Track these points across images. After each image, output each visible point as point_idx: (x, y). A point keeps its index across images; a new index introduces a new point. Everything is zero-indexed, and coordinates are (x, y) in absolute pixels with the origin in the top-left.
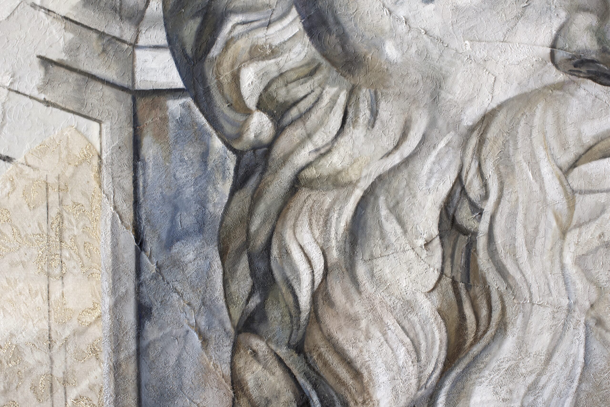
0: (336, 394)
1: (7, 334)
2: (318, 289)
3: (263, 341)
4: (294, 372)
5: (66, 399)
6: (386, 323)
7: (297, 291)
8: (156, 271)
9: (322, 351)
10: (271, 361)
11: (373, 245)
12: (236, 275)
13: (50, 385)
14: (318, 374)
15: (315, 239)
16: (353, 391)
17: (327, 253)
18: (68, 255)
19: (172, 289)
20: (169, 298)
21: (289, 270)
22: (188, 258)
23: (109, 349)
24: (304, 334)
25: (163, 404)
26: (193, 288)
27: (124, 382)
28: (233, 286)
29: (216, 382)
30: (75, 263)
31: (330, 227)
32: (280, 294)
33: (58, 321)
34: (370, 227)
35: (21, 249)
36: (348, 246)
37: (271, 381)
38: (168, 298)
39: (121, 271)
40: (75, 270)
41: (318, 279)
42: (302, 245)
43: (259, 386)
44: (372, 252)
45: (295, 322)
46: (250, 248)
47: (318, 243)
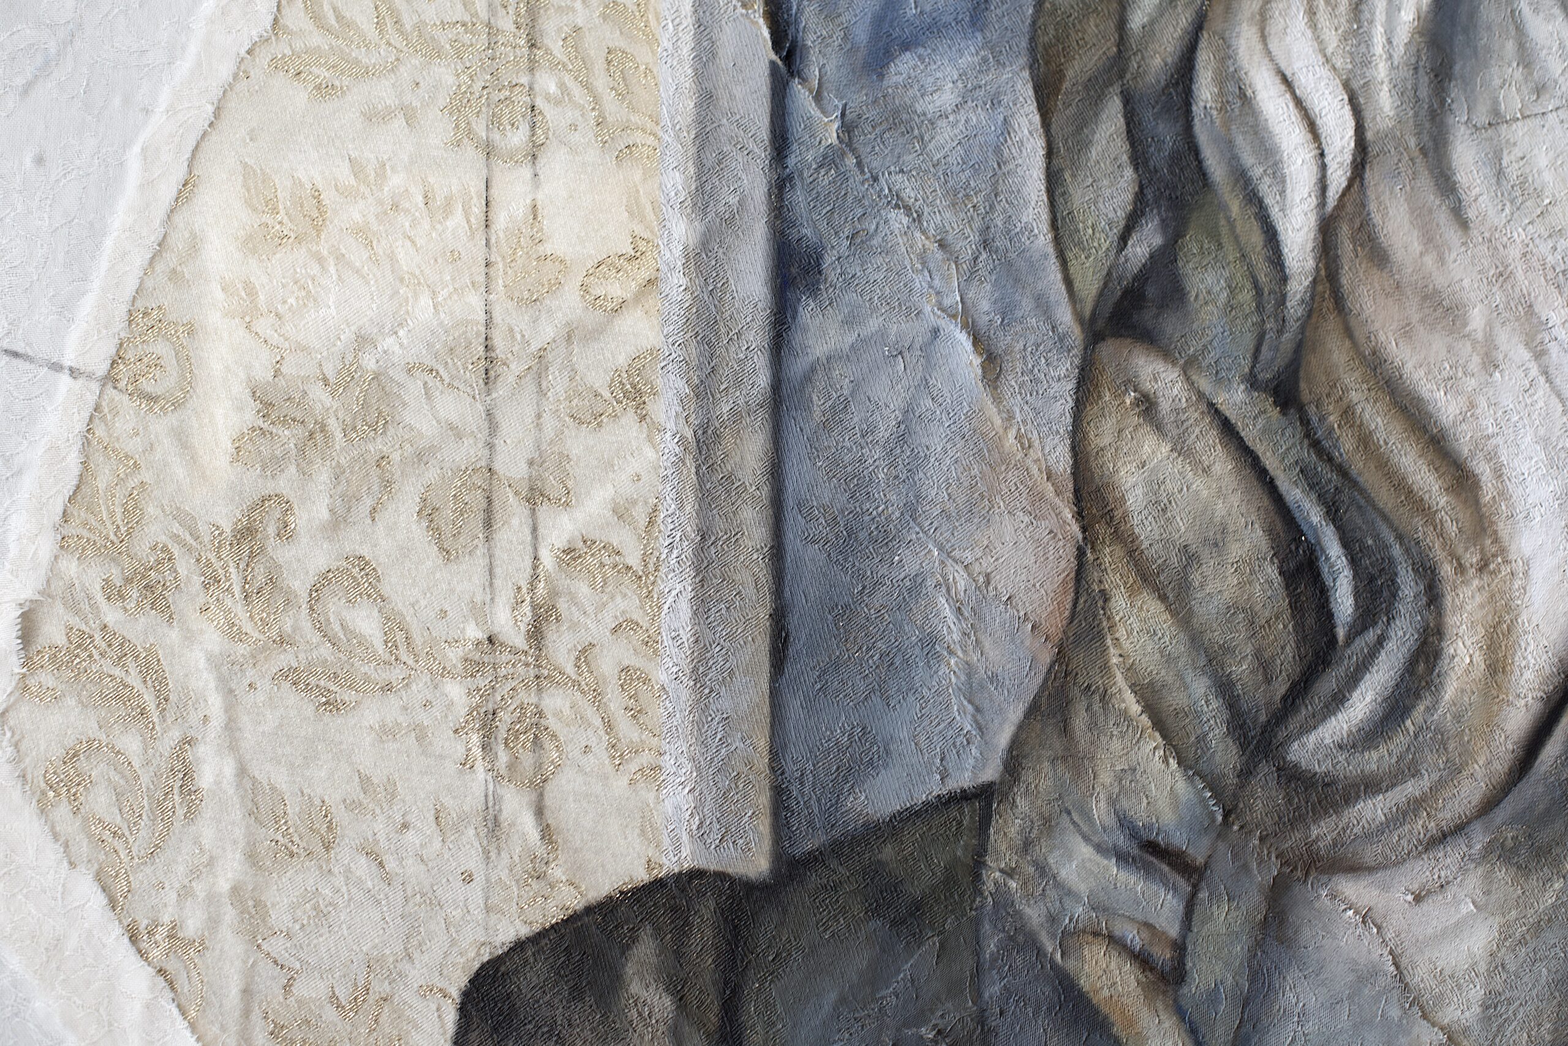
0: (1400, 537)
1: (347, 336)
2: (1336, 208)
3: (1174, 363)
4: (1268, 467)
5: (536, 549)
6: (1544, 319)
7: (1275, 212)
8: (838, 137)
9: (1355, 400)
10: (1197, 430)
11: (1497, 82)
12: (1088, 160)
13: (484, 505)
14: (1343, 472)
15: (1325, 56)
16: (1452, 529)
17: (1362, 100)
18: (553, 88)
19: (886, 197)
20: (878, 224)
21: (1248, 148)
22: (938, 104)
23: (681, 384)
24: (1299, 348)
25: (854, 565)
26: (957, 197)
27: (728, 492)
28: (1079, 192)
29: (1024, 495)
30: (577, 113)
31: (1371, 22)
32: (1223, 222)
33: (517, 294)
34: (1489, 28)
35: (402, 69)
36: (1424, 80)
37: (1197, 492)
38: (873, 227)
39: (724, 139)
40: (577, 134)
41: (1338, 178)
42: (1288, 74)
43: (1161, 508)
44: (1496, 102)
45: (1269, 307)
46: (1128, 76)
47: (1334, 68)
